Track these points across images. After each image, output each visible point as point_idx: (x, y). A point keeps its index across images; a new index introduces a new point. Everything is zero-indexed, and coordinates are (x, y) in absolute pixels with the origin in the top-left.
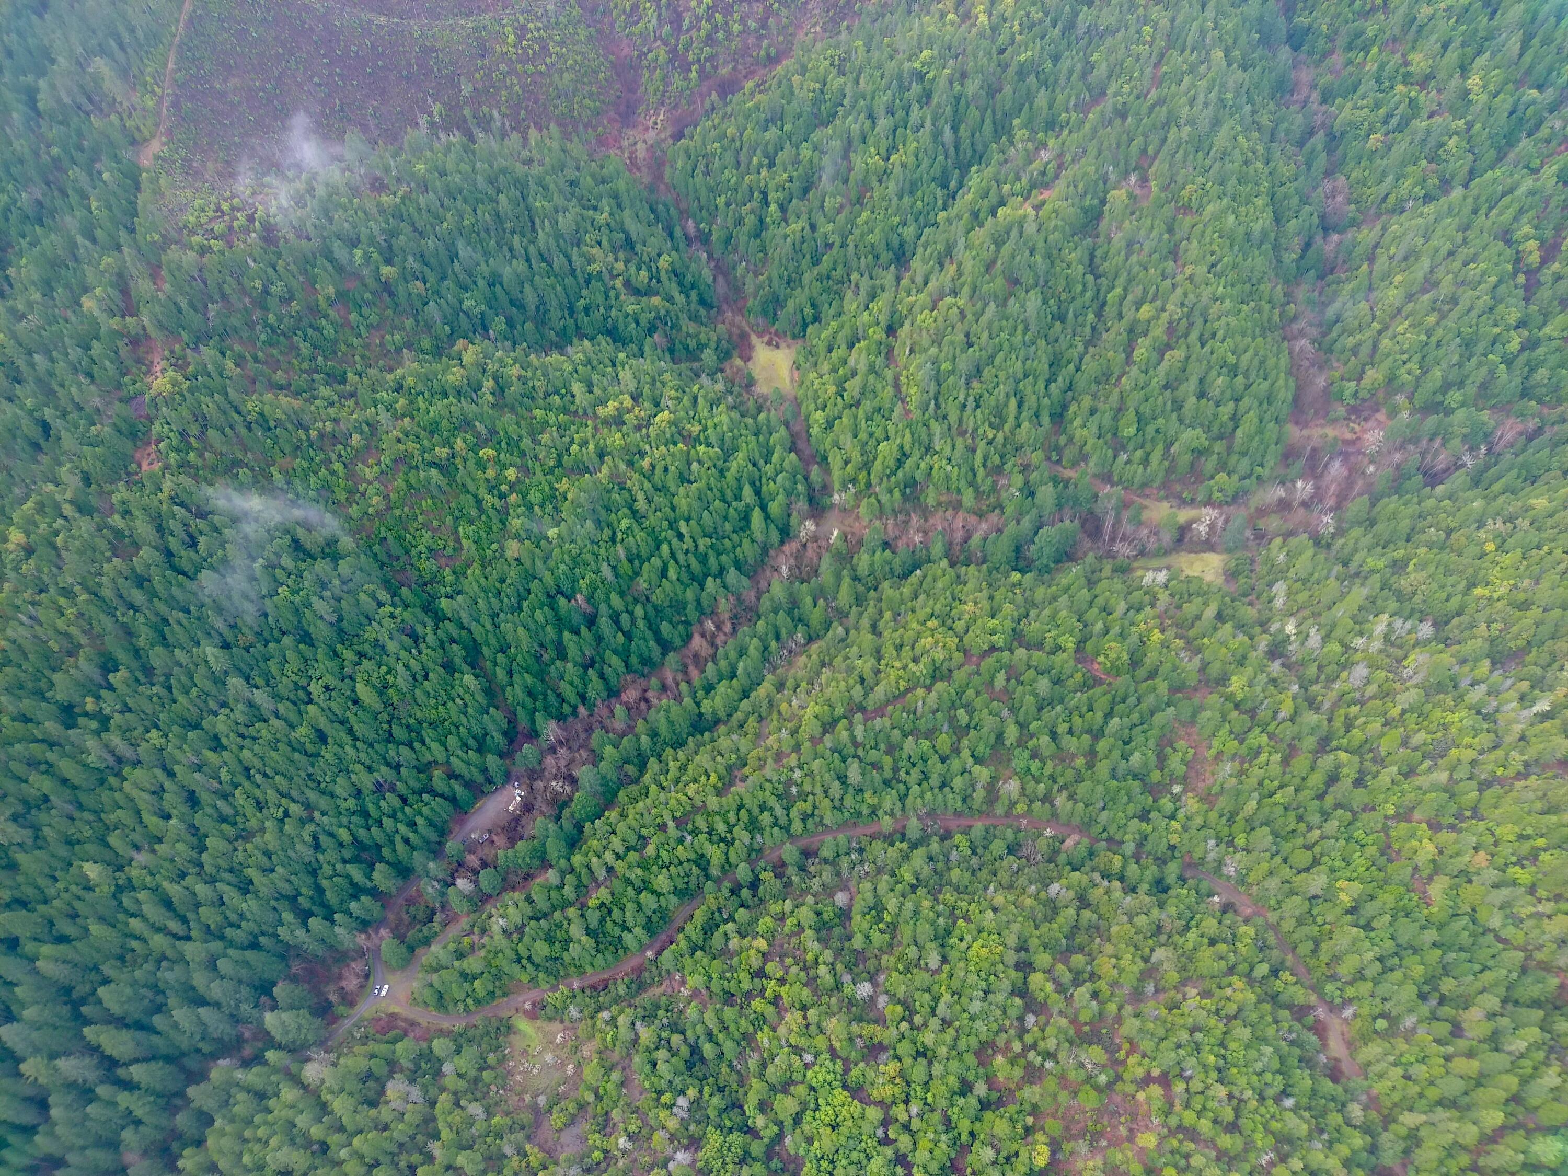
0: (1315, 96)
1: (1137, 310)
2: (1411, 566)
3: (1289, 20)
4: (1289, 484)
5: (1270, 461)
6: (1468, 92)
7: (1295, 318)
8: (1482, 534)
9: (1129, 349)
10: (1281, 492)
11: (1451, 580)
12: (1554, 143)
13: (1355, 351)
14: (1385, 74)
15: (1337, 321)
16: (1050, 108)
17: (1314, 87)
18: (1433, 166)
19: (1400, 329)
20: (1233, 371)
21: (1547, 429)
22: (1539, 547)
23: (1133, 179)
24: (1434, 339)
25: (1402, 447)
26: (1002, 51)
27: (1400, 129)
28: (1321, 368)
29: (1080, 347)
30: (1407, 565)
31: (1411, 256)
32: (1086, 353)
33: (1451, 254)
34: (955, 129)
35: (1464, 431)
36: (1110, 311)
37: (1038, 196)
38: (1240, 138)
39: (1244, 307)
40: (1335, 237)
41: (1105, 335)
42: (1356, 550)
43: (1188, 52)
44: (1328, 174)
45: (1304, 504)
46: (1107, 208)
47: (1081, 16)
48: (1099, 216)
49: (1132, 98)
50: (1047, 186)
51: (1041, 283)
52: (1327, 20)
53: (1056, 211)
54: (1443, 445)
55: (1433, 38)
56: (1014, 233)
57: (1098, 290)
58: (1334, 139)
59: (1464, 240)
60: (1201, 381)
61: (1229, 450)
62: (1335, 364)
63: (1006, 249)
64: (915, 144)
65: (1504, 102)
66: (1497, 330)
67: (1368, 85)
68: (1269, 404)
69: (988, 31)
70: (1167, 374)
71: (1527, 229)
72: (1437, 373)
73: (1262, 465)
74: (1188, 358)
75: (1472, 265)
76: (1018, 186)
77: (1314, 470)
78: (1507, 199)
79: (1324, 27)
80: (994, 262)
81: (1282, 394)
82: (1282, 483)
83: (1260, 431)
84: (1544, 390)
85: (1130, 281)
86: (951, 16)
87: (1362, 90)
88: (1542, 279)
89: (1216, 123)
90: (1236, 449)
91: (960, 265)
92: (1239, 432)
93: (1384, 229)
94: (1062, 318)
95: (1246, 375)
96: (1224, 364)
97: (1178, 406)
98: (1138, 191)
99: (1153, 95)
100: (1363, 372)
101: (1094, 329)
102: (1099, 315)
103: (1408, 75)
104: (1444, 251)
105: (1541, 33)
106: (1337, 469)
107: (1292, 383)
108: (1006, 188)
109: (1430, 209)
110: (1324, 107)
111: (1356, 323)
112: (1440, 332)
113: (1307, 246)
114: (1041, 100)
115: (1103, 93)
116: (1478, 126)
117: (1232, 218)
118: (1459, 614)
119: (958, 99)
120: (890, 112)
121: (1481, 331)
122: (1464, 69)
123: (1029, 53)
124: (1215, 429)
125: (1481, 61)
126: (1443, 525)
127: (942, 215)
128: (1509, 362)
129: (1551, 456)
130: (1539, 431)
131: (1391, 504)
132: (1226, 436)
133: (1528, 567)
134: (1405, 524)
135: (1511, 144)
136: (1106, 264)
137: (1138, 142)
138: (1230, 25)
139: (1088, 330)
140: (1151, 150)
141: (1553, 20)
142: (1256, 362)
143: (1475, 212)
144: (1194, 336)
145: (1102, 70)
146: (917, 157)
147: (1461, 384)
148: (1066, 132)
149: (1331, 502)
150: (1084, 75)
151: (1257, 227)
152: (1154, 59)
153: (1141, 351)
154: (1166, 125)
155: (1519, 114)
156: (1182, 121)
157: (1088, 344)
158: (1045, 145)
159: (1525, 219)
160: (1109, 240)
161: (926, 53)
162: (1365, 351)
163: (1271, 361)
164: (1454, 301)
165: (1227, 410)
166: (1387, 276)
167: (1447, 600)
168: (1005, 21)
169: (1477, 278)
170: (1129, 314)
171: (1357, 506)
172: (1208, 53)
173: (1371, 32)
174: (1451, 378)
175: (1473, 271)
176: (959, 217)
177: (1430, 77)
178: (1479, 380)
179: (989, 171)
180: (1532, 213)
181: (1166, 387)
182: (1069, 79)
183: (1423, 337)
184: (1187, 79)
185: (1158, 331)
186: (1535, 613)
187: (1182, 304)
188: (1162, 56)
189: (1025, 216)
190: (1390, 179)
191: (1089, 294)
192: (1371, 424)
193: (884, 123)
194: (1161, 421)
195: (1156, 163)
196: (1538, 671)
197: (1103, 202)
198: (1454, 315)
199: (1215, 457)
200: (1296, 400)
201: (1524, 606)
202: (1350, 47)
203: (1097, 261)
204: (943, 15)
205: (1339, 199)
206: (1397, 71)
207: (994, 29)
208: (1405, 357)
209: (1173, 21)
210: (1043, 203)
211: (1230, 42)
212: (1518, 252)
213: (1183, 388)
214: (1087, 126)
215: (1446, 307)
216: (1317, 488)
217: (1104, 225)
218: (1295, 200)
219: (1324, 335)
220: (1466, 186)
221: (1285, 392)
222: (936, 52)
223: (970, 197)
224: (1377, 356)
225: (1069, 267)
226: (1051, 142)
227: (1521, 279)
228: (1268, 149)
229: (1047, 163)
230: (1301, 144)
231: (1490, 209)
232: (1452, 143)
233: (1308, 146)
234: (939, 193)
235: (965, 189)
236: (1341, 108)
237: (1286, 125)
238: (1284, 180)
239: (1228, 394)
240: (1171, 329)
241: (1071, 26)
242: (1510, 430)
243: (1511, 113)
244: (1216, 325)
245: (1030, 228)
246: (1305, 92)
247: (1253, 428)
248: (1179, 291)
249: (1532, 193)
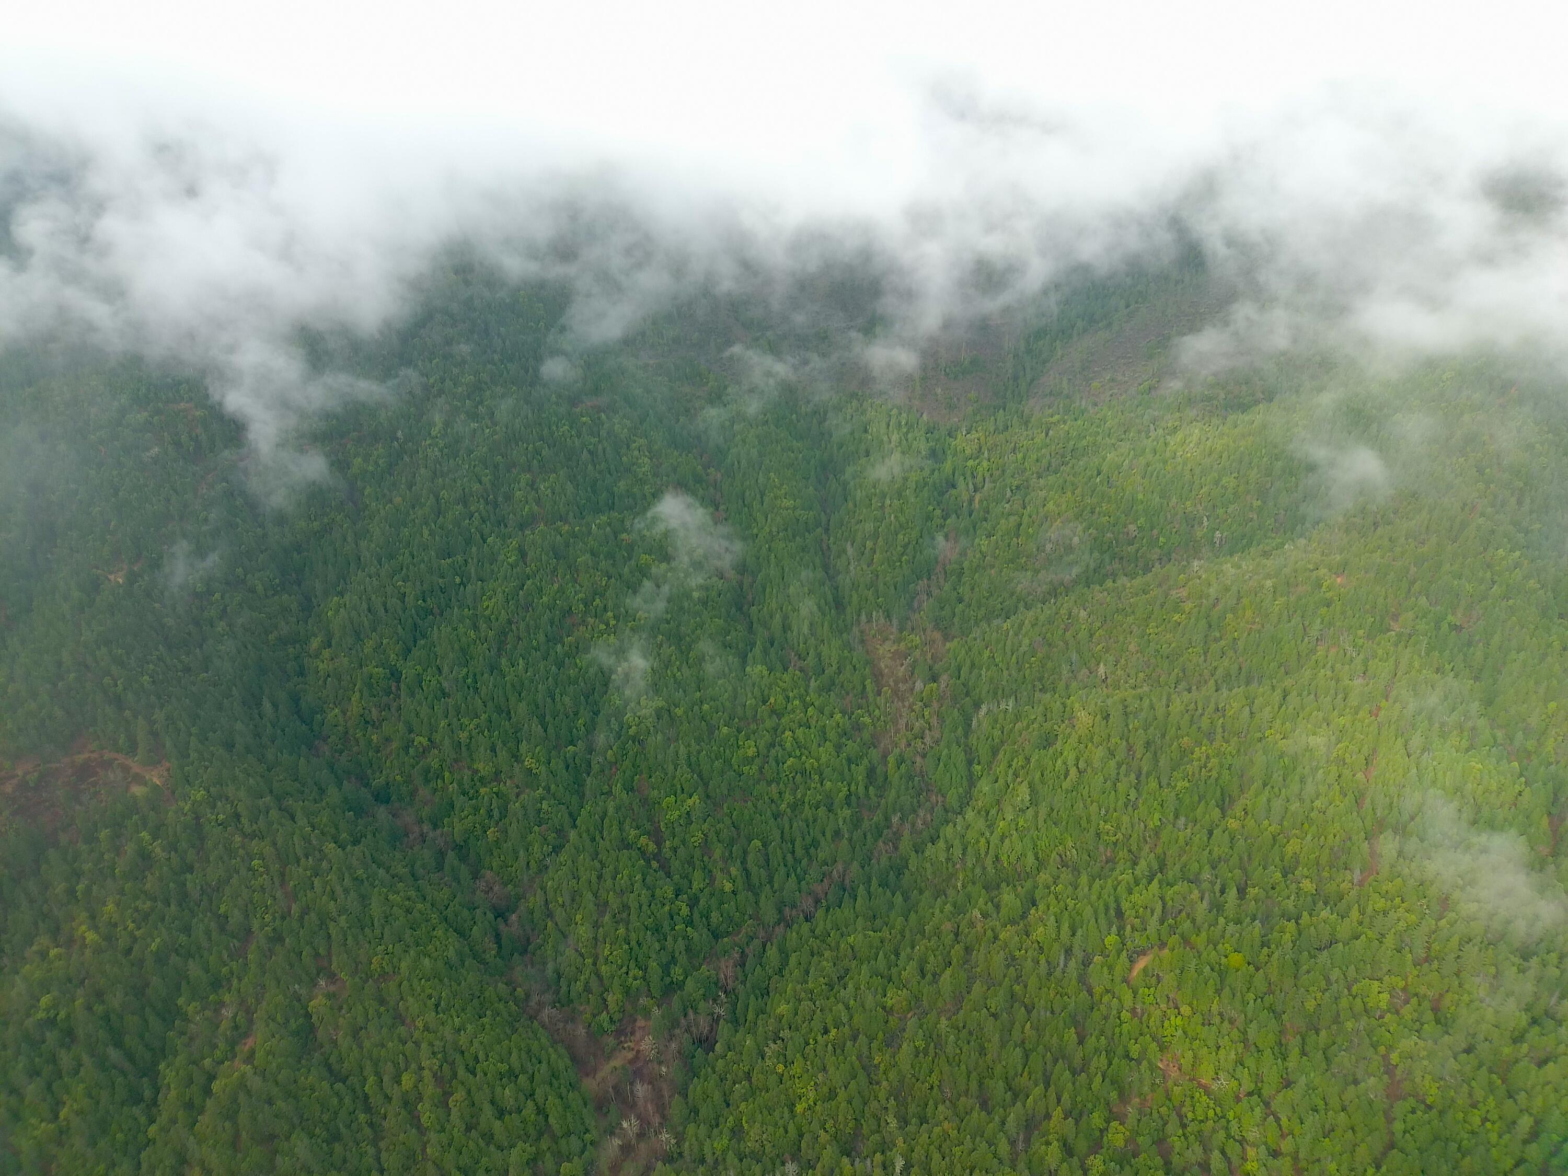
0: (426, 828)
1: (399, 1083)
2: (746, 1126)
3: (367, 785)
4: (617, 1131)
5: (590, 1122)
6: (531, 770)
7: (528, 996)
8: (768, 1062)
9: (415, 1120)
10: (617, 1142)
11: (777, 1114)
12: (606, 772)
13: (587, 989)
14: (466, 786)
15: (559, 977)
16: (207, 971)
17: (420, 821)
18: (544, 826)
19: (607, 952)
20: (512, 1075)
21: (747, 951)
22: (807, 1044)
23: (322, 983)
24: (633, 943)
25: (672, 1037)
26: (129, 951)
27: (503, 816)
28: (573, 1020)
29: (371, 1150)
30: (742, 1126)
31: (575, 895)
32: (379, 1151)
33: (600, 877)
34: (119, 1044)
35: (701, 992)
36: (376, 1100)
37: (243, 1049)
38: (391, 897)
39: (485, 1020)
40: (514, 917)
41: (385, 1124)
42: (701, 1144)
43: (303, 861)
44: (475, 876)
45: (641, 1135)
46: (314, 1018)
47: (189, 885)
48: (312, 1029)
49: (278, 922)
50: (246, 1035)
51: (296, 1121)
52: (397, 772)
53: (268, 1053)
54: (696, 1013)
55: (482, 749)
56: (242, 1098)
57: (354, 1091)
58: (461, 850)
59: (601, 862)
60: (492, 1102)
61: (555, 1139)
62: (582, 1008)
63: (243, 1118)
64: (82, 1086)
65: (557, 764)
66: (667, 908)
67: (460, 801)
68: (557, 1078)
69: (104, 944)
70: (462, 1117)
71: (633, 832)
72: (653, 964)
73: (587, 1131)
74: (469, 1092)
75: (619, 876)
76: (218, 1053)
77: (628, 1104)
78: (606, 821)
79: (398, 778)
80: (237, 1136)
81: (561, 1066)
82: (612, 1133)
83: (567, 1107)
84: (725, 925)
85: (376, 1064)
86: (53, 952)
87: (458, 806)
88: (667, 856)
89: (364, 899)
90: (559, 1134)
91: (202, 1163)
92: (551, 1120)
93: (543, 888)
94: (336, 1137)
95: (523, 1070)
96: (501, 1076)
97: (489, 1137)
98: (332, 988)
99: (295, 909)
100: (605, 1000)
101: (371, 1125)
102: (368, 1109)
103: (481, 779)
104: (594, 879)
105: (547, 711)
106: (641, 1090)
107: (562, 1051)
108: (207, 1062)
109: (563, 857)
110: (439, 831)
111: (573, 968)
112: (633, 936)
113: (498, 937)
114: (194, 969)
115: (249, 931)
116: (553, 786)
117: (427, 961)
118: (801, 1136)
119: (106, 1018)
120: (34, 1073)
121: (658, 915)
122: (516, 757)
123: (158, 940)
124: (531, 1131)
125: (524, 747)
126: (741, 1074)
127: (153, 1130)
128: (689, 922)
129: (764, 969)
130: (743, 954)
131: (696, 1088)
132: (544, 1130)
133: (812, 1063)
134: (717, 1096)
135: (582, 784)
136: (346, 1065)
137: (307, 951)
138: (325, 819)
139: (368, 1131)
140: (322, 951)
141: (549, 700)
142: (524, 1055)
143: (593, 840)
144: (461, 1072)
145: (236, 917)
146: (90, 1096)
147: (673, 960)
148: (235, 982)
149: (656, 1120)
150: (222, 929)
151: (451, 953)
152: (277, 883)
153: (427, 1115)
154: (323, 924)
155: (572, 765)
156: (335, 914)
157: (375, 1143)
158: (222, 1004)
159: (627, 827)
160: (335, 1043)
161: (45, 1000)
162: (594, 984)
163: (535, 1046)
164: (625, 907)
165: (529, 1109)
166: (570, 921)
167: (786, 1132)
168: (115, 925)
169: (629, 883)
170: (395, 1092)
171: (676, 1108)
172: (321, 851)
173: (435, 764)
174: (664, 961)
175: (623, 880)
176: (174, 1121)
177: (498, 773)
178: (683, 948)
179: (180, 1060)
180: (628, 821)
181: (469, 1129)
182: (210, 939)
183: (626, 947)
184: (317, 882)
185: (430, 1089)
186: (842, 1095)
187: (434, 1053)
188: (283, 875)
189: (243, 1075)
190: (522, 853)
191: (347, 1100)
192: (638, 1035)
193: (32, 1090)
194: (484, 1160)
195: (334, 958)
196: (877, 1137)
197: (308, 1016)
198: (633, 917)
199: (548, 1155)
200: (574, 1059)
201: (832, 1095)
202: (427, 781)
203: (336, 1067)
204: (44, 955)
205: (496, 888)
206: (473, 780)
207: (108, 938)
208: (624, 969)
209: (274, 844)
210: (252, 1053)
211: (333, 831)
212: (639, 849)
213: (483, 1119)
214: (253, 966)
215: (625, 915)
216: (639, 1117)
217: (321, 1034)
218: (465, 913)
219: (557, 992)
220: (574, 826)
221: (562, 1062)
222: (56, 993)
223: (173, 1093)
224: (605, 982)
225: (313, 1090)
226: (227, 998)
227: (655, 864)
228: (418, 889)
229: (235, 1017)
230: (440, 868)
231: (601, 832)
232: (545, 805)
233: (447, 867)
234: (136, 1111)
235: (163, 1091)
236: (451, 825)
237: (419, 863)
238: (446, 903)
239: (522, 1097)
240: (438, 1078)
241: (184, 896)
242: (727, 968)
243: (567, 767)
244: (473, 1050)
245: (256, 1083)
246: (416, 829)
247: (560, 1109)
248: (424, 1046)
249: (618, 809)
